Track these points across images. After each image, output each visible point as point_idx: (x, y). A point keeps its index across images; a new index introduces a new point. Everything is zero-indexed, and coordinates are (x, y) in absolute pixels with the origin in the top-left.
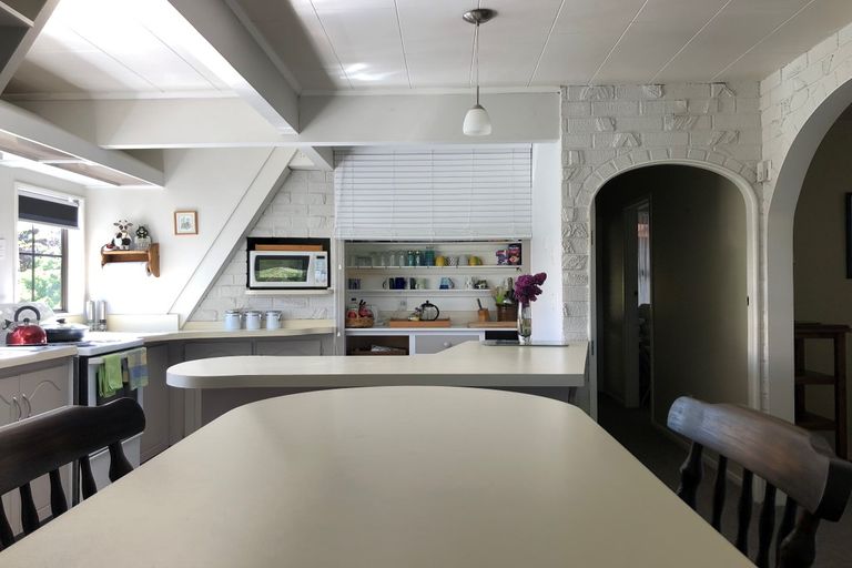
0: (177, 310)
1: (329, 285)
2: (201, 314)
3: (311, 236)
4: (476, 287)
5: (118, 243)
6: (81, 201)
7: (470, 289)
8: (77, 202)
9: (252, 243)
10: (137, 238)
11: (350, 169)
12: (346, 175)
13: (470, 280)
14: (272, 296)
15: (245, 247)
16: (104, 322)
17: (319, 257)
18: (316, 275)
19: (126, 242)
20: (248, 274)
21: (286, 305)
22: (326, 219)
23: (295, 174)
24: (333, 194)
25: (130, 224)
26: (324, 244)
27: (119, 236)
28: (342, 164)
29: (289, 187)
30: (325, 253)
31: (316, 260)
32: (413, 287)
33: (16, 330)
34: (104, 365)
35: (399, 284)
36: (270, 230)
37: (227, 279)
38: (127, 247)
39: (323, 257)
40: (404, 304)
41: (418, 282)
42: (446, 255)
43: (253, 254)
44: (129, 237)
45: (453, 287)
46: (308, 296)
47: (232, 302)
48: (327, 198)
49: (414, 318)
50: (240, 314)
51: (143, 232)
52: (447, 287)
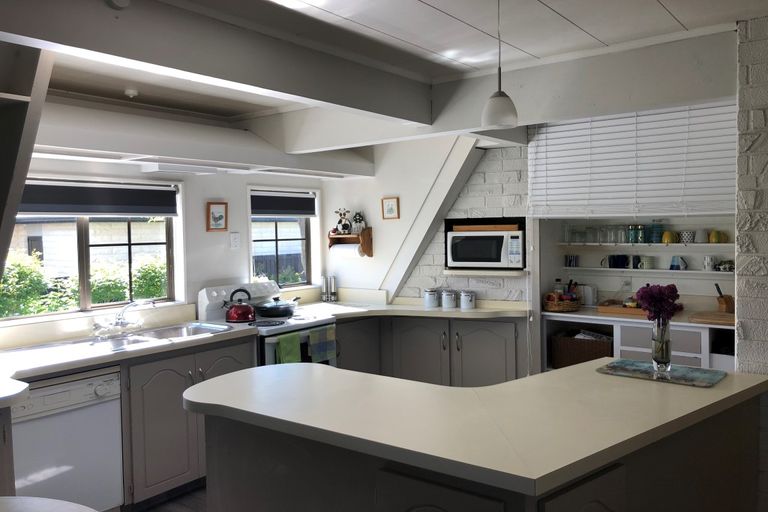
0: (387, 286)
1: (525, 266)
2: (406, 290)
3: (505, 216)
4: (716, 267)
5: (340, 227)
6: (318, 193)
7: (708, 270)
8: (314, 194)
9: (450, 225)
10: (354, 223)
11: (544, 142)
12: (540, 149)
13: (708, 259)
14: (468, 277)
15: (443, 228)
16: (334, 294)
17: (512, 237)
18: (510, 256)
19: (345, 227)
20: (446, 254)
21: (481, 285)
22: (520, 198)
23: (490, 154)
24: (527, 171)
25: (348, 212)
26: (520, 223)
27: (340, 222)
28: (536, 138)
29: (483, 167)
30: (519, 233)
31: (510, 240)
32: (635, 267)
33: (231, 308)
34: (278, 344)
35: (619, 262)
36: (466, 212)
37: (427, 259)
38: (347, 232)
39: (517, 237)
40: (628, 284)
41: (643, 260)
42: (677, 229)
43: (450, 235)
44: (347, 222)
45: (686, 268)
46: (503, 278)
47: (432, 281)
48: (521, 175)
49: (629, 304)
50: (437, 293)
51: (360, 217)
52: (678, 268)
